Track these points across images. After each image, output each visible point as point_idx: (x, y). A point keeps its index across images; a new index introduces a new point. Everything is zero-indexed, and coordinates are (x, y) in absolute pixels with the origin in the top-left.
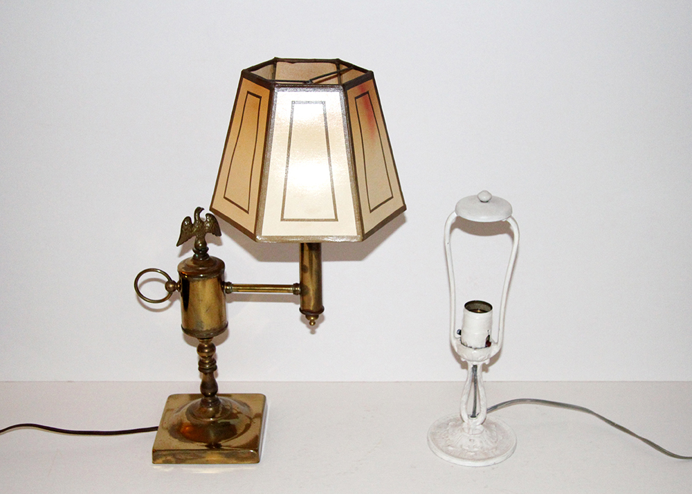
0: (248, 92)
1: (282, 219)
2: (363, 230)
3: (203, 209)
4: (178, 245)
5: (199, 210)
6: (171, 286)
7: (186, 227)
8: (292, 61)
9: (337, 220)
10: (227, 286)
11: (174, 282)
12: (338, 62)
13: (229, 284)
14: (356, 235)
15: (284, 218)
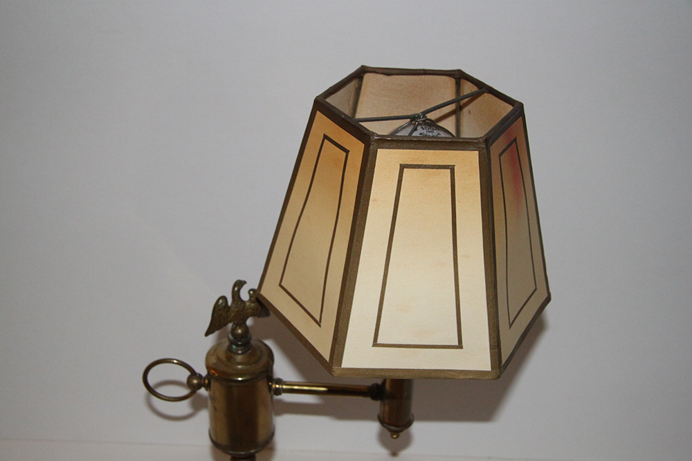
0: (325, 137)
1: (375, 344)
2: (500, 361)
3: (245, 282)
4: (207, 334)
5: (240, 284)
6: (195, 381)
7: (220, 310)
8: (388, 72)
9: (462, 348)
10: (277, 384)
11: (200, 376)
12: (459, 77)
13: (279, 381)
14: (490, 370)
15: (378, 342)
